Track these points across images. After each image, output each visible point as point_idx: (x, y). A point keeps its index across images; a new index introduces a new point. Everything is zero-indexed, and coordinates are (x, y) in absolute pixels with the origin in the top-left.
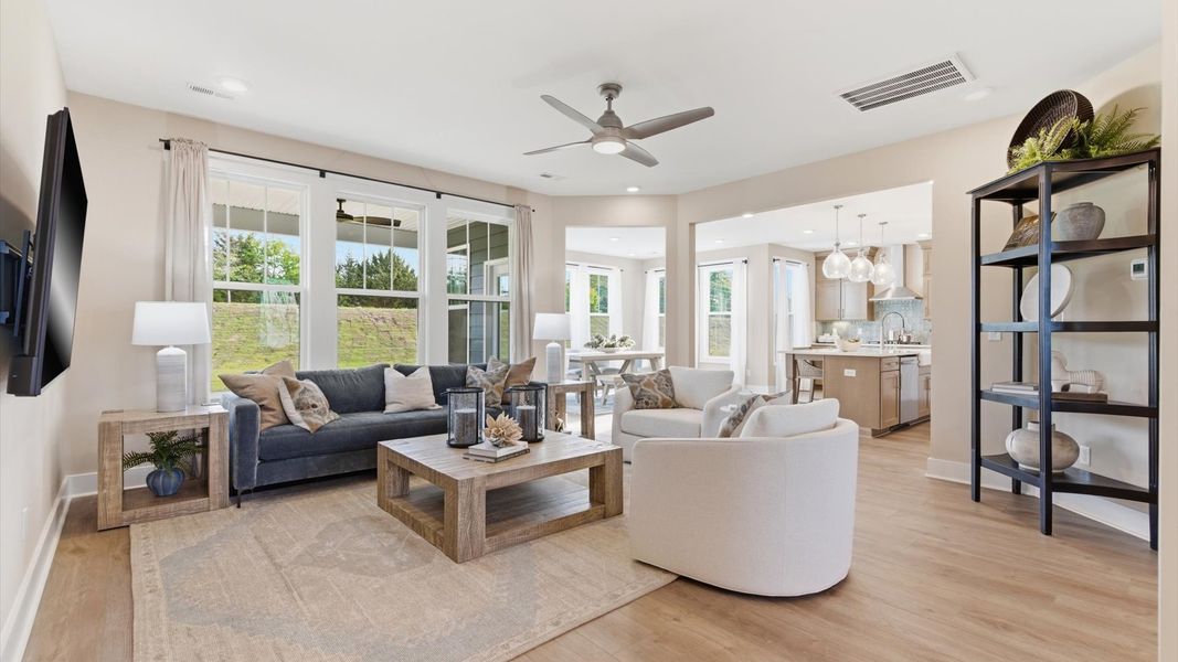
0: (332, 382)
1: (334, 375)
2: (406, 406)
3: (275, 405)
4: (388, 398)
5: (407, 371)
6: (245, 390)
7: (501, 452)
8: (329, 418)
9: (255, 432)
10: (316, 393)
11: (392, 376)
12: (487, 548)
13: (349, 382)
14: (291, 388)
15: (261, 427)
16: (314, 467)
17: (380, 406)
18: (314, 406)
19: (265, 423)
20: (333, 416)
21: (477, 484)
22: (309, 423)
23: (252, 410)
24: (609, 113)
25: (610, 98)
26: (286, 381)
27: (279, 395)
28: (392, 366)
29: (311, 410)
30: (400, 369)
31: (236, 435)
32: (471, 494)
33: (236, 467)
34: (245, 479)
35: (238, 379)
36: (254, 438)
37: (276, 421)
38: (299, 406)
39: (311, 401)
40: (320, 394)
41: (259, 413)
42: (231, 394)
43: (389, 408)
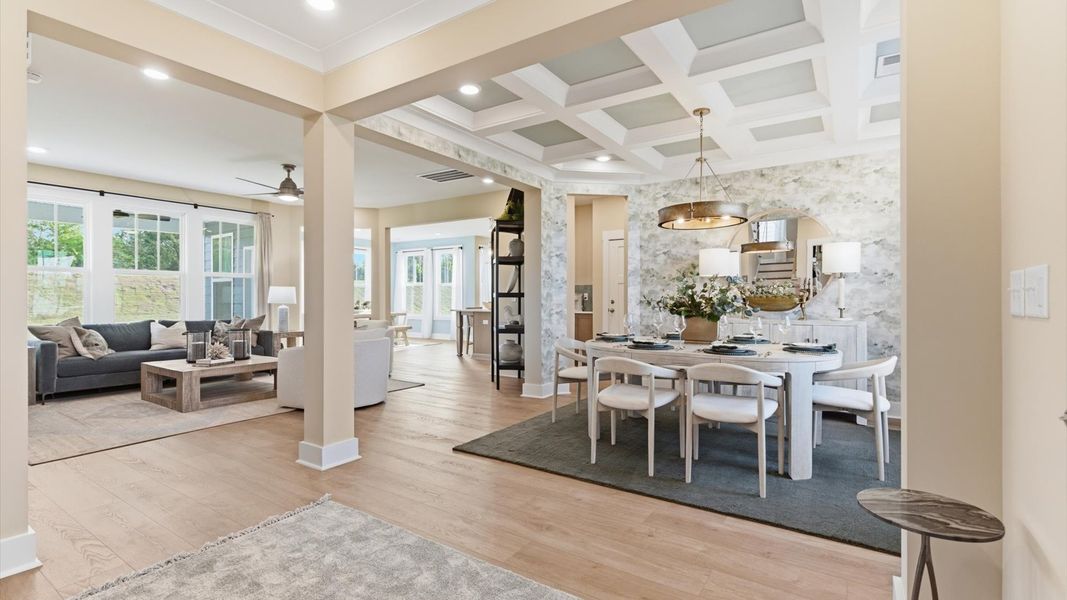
0: (110, 331)
1: (111, 327)
2: (165, 346)
3: (68, 344)
4: (153, 342)
5: (168, 324)
6: (47, 335)
7: (213, 362)
8: (108, 352)
9: (54, 358)
10: (99, 338)
11: (155, 328)
12: (201, 406)
13: (123, 331)
14: (80, 334)
15: (59, 357)
16: (97, 381)
17: (148, 346)
18: (97, 345)
19: (61, 355)
20: (111, 351)
21: (194, 375)
22: (93, 355)
23: (52, 347)
24: (288, 180)
25: (289, 171)
26: (76, 330)
27: (70, 339)
28: (157, 321)
29: (95, 347)
30: (163, 323)
31: (41, 360)
32: (191, 379)
33: (41, 380)
34: (48, 386)
35: (40, 328)
36: (54, 363)
37: (69, 354)
38: (86, 345)
39: (94, 342)
40: (101, 338)
41: (58, 349)
42: (34, 338)
43: (153, 348)
